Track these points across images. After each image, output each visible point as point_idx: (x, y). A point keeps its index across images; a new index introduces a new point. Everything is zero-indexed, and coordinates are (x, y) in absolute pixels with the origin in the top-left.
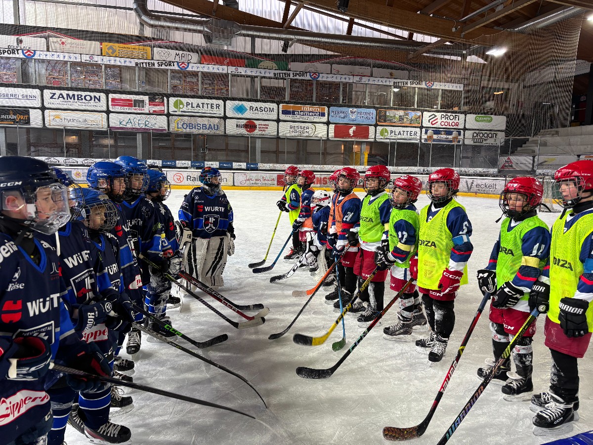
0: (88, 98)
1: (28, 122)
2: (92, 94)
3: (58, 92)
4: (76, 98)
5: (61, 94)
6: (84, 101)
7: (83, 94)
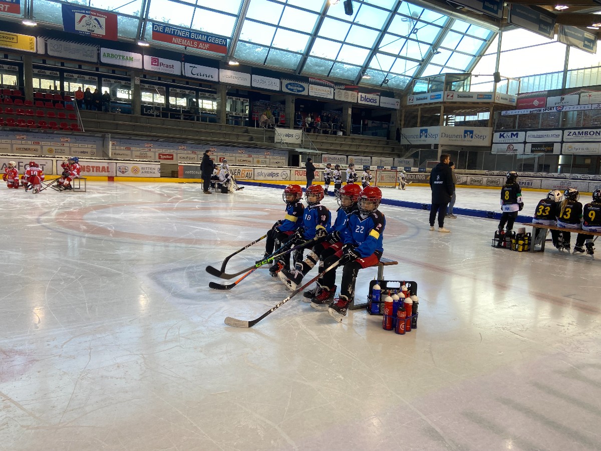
0: (592, 133)
1: (552, 151)
2: (595, 130)
3: (573, 131)
4: (584, 134)
5: (575, 132)
6: (589, 135)
7: (589, 130)
